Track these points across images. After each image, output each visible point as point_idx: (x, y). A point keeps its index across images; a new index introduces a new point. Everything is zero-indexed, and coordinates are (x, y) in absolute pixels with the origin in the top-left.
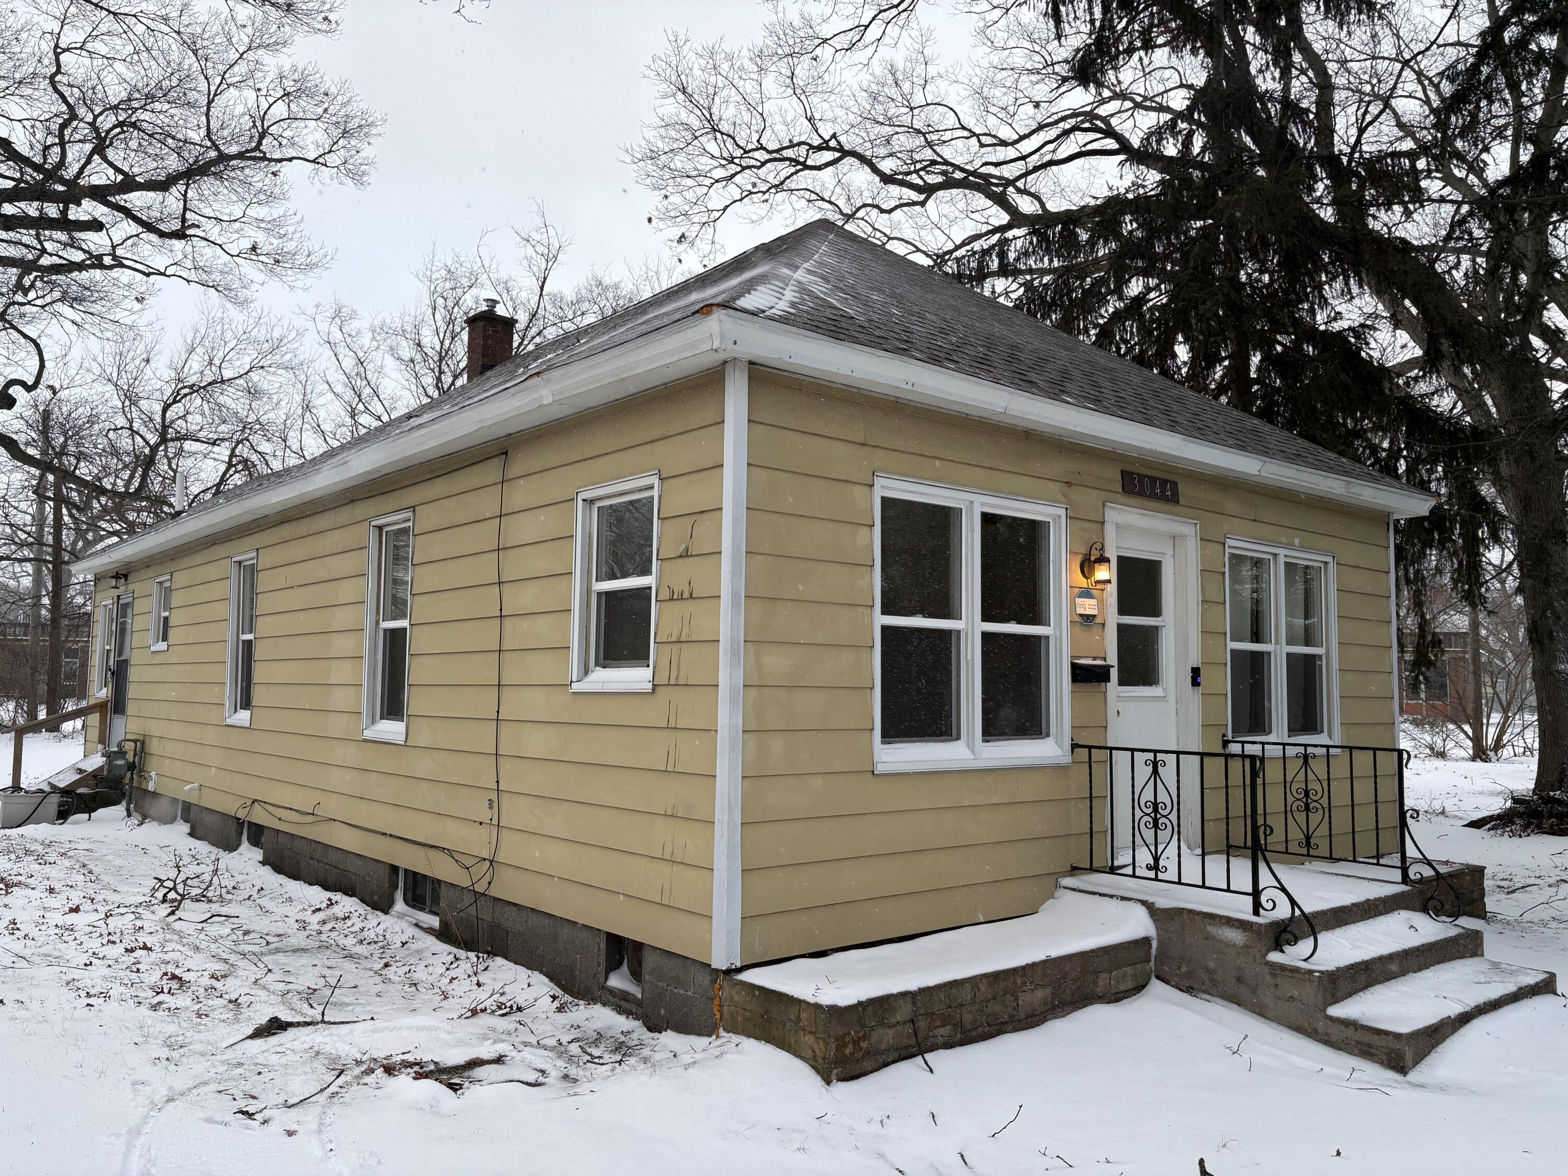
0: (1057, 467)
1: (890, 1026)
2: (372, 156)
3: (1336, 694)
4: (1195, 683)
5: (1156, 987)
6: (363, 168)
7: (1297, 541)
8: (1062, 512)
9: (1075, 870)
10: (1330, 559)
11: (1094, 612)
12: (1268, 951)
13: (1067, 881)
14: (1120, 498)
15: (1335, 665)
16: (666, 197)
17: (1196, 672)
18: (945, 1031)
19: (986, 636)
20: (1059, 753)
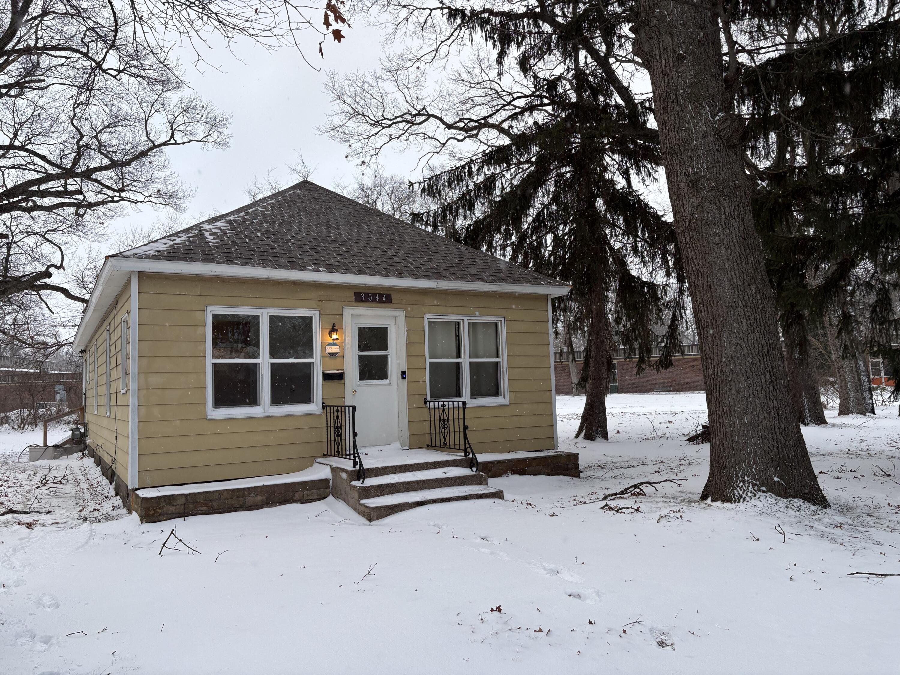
0: (314, 294)
1: (173, 506)
2: (230, 134)
3: (506, 379)
4: (403, 378)
5: (331, 498)
6: (227, 140)
7: (477, 313)
8: (317, 313)
9: (325, 455)
10: (503, 319)
11: (338, 351)
12: (352, 481)
13: (319, 460)
14: (354, 304)
15: (506, 365)
16: (350, 146)
17: (404, 373)
18: (204, 509)
19: (272, 365)
20: (316, 408)
